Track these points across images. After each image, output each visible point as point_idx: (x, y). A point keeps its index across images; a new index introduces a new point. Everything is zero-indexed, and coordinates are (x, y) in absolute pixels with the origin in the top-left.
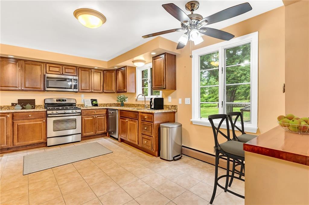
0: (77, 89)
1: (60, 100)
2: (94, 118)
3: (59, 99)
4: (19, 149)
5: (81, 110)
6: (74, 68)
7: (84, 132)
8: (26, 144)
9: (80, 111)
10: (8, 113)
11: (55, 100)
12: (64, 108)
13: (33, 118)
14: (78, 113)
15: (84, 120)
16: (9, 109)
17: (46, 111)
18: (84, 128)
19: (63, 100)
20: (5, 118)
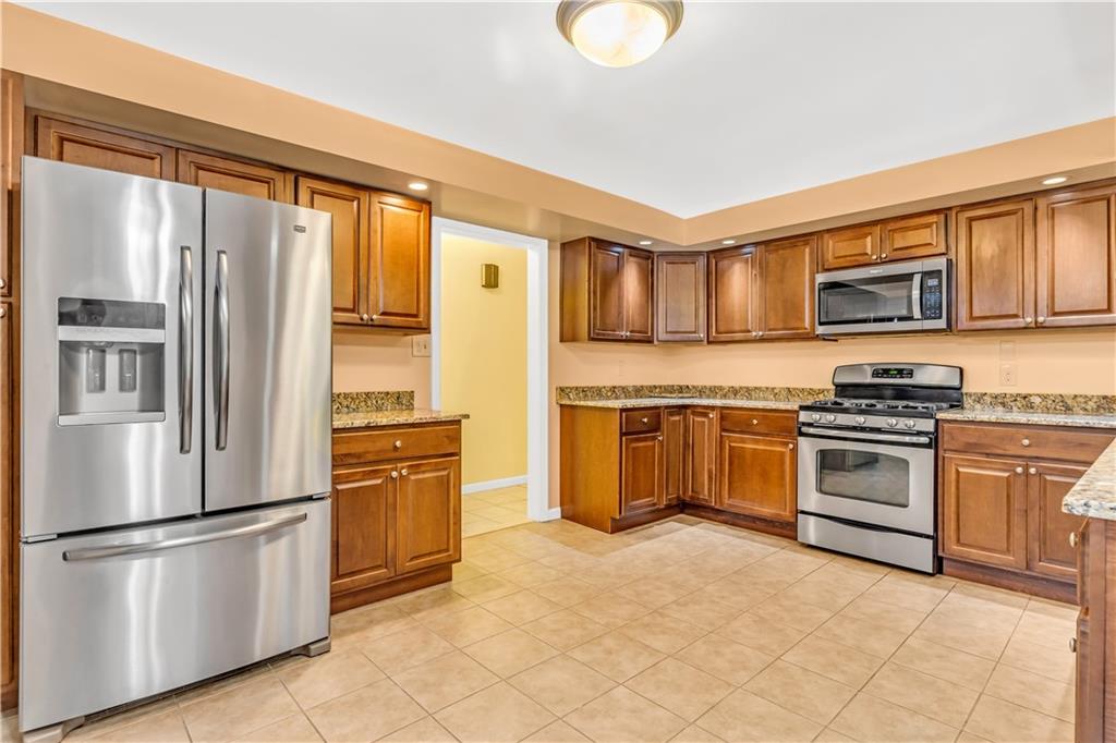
0: (940, 317)
1: (886, 372)
2: (1016, 474)
3: (885, 367)
4: (739, 522)
5: (937, 421)
6: (934, 218)
7: (954, 537)
8: (755, 513)
9: (928, 425)
10: (713, 408)
11: (869, 371)
12: (897, 407)
13: (762, 431)
14: (919, 433)
15: (953, 476)
16: (712, 395)
17: (797, 412)
18: (953, 516)
19: (900, 373)
20: (706, 420)
